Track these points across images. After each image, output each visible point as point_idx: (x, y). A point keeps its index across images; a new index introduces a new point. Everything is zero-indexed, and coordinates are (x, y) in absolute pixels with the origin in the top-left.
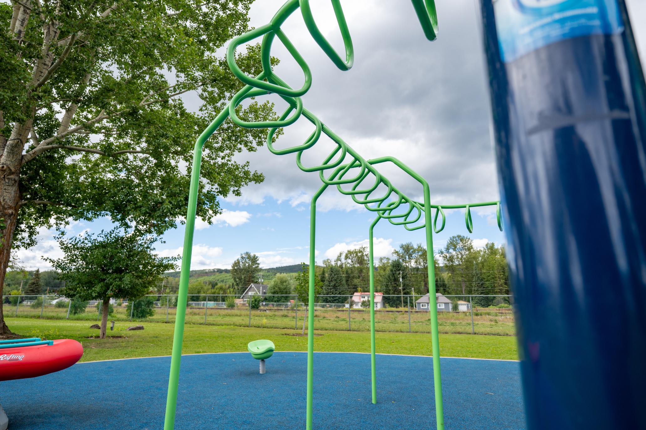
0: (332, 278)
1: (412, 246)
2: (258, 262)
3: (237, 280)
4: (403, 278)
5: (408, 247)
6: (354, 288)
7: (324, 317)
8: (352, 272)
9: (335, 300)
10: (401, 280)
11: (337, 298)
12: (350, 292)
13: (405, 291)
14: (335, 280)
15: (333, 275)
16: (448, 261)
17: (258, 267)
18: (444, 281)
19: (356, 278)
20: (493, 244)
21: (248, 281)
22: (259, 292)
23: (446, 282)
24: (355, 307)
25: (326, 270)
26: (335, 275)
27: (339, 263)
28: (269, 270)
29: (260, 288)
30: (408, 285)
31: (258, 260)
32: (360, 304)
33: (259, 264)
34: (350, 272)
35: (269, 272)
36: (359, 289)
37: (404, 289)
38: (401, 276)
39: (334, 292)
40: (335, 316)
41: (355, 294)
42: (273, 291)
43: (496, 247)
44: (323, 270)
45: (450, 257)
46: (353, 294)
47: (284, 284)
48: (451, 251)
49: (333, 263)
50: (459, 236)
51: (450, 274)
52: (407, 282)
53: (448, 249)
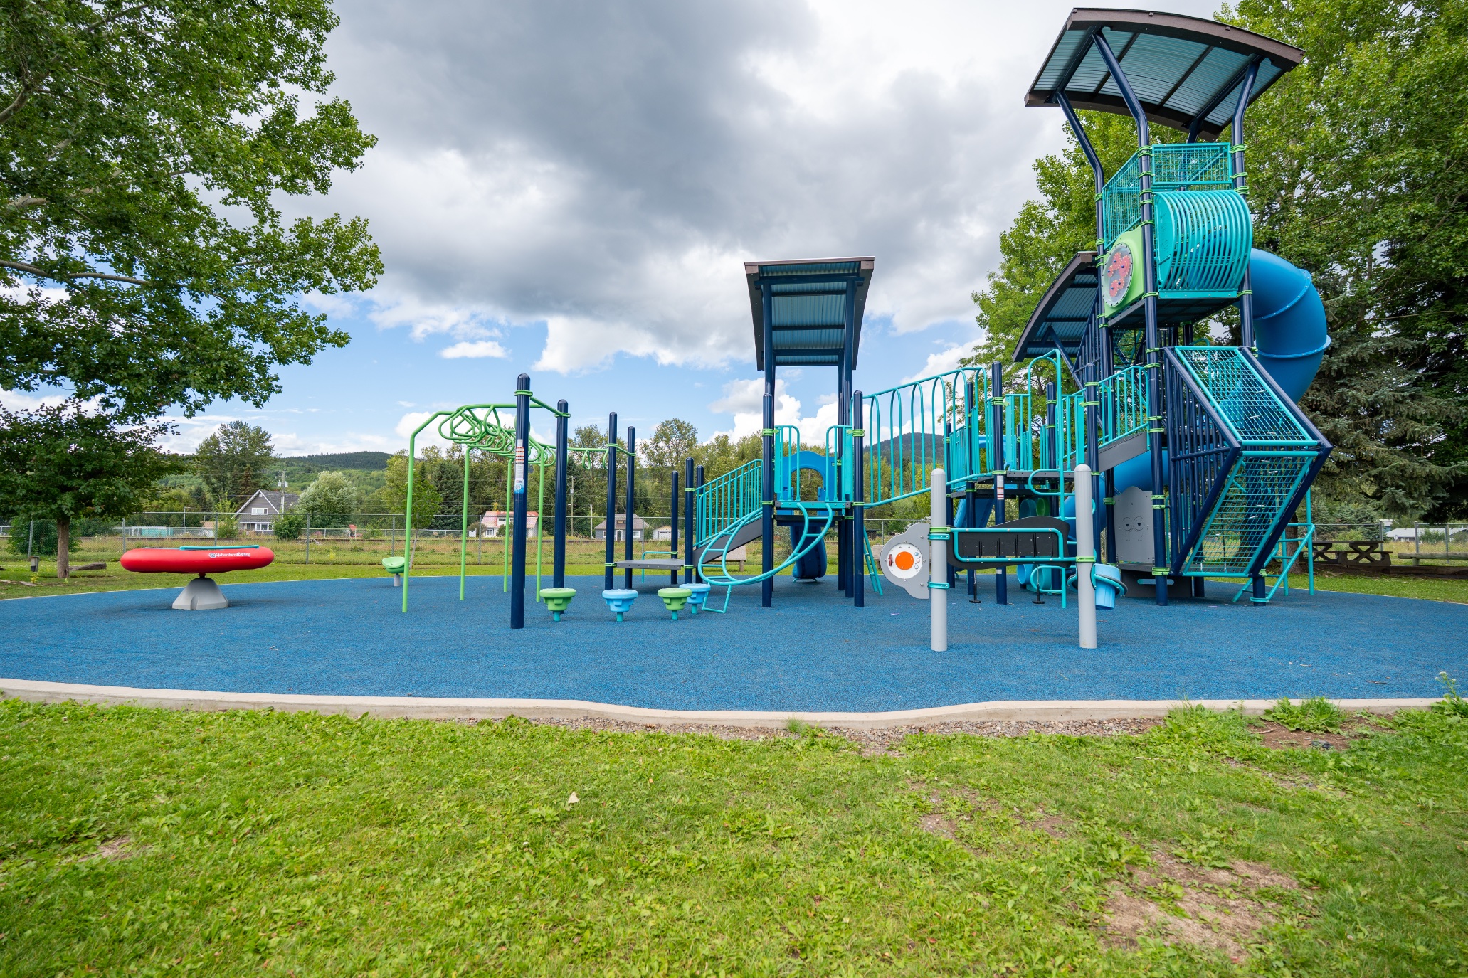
0: (442, 485)
1: (597, 432)
2: (268, 444)
3: (214, 480)
4: (575, 488)
5: (590, 433)
6: (484, 503)
7: (433, 551)
8: (482, 474)
9: (448, 524)
10: (572, 491)
11: (452, 520)
12: (477, 509)
13: (578, 510)
14: (449, 488)
15: (444, 478)
16: (655, 460)
17: (267, 455)
18: (646, 494)
19: (490, 484)
20: (726, 437)
21: (243, 485)
22: (278, 506)
23: (649, 497)
24: (485, 536)
25: (428, 467)
26: (448, 478)
27: (456, 456)
28: (291, 461)
29: (280, 500)
30: (584, 500)
31: (267, 440)
32: (496, 531)
33: (270, 449)
34: (477, 473)
35: (292, 465)
36: (495, 504)
37: (575, 507)
38: (572, 483)
39: (446, 511)
40: (452, 548)
41: (488, 513)
42: (311, 503)
43: (730, 442)
44: (423, 467)
45: (659, 455)
46: (484, 513)
47: (340, 492)
48: (661, 444)
49: (444, 455)
50: (676, 421)
51: (656, 483)
52: (583, 494)
53: (656, 441)
